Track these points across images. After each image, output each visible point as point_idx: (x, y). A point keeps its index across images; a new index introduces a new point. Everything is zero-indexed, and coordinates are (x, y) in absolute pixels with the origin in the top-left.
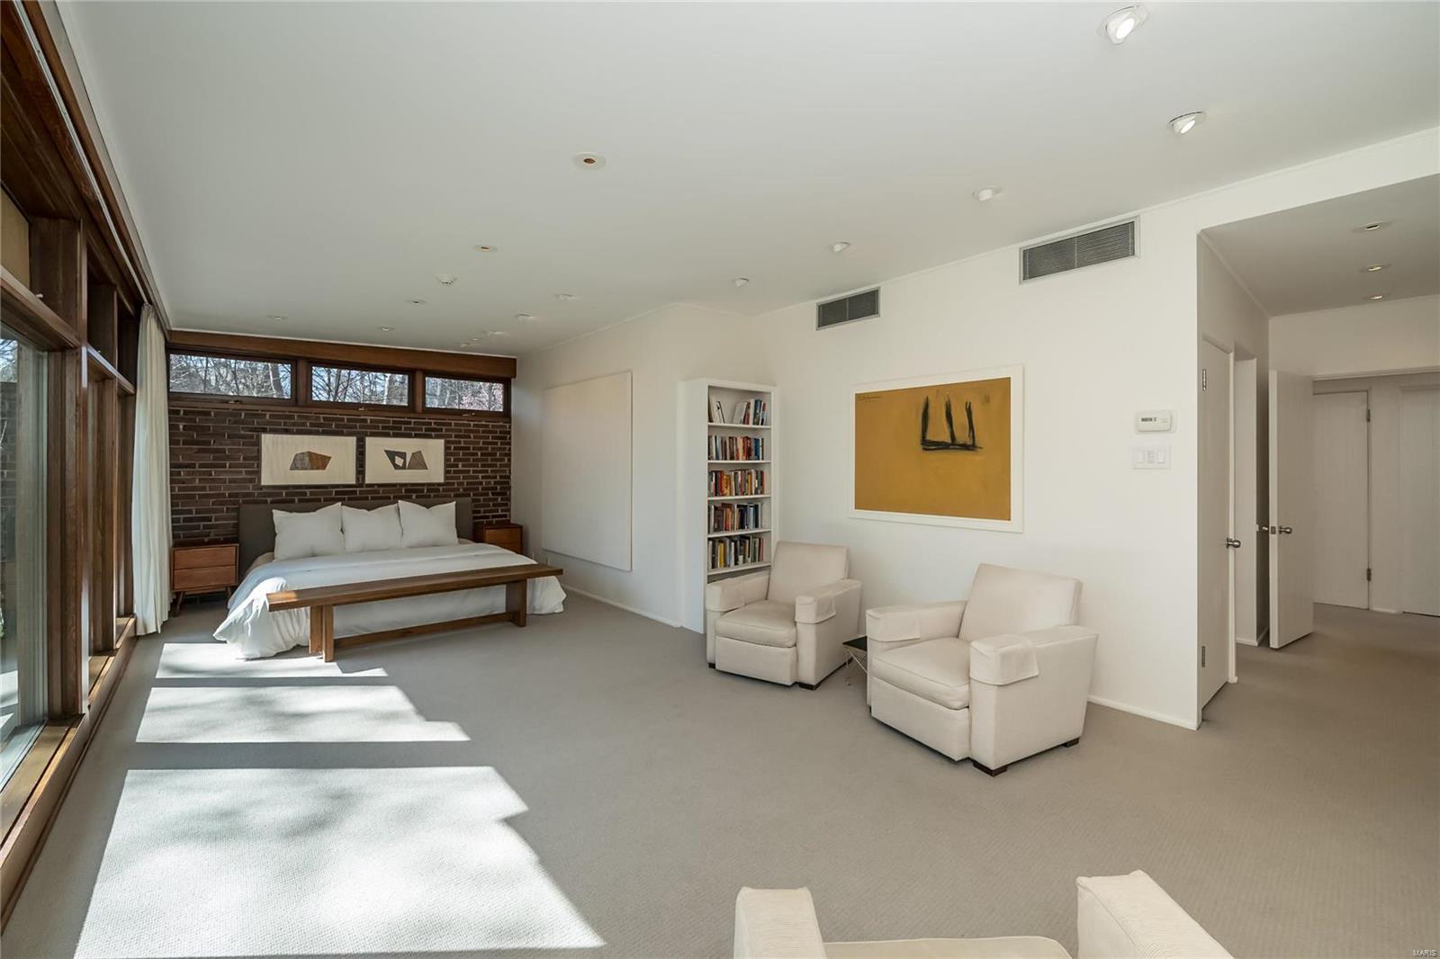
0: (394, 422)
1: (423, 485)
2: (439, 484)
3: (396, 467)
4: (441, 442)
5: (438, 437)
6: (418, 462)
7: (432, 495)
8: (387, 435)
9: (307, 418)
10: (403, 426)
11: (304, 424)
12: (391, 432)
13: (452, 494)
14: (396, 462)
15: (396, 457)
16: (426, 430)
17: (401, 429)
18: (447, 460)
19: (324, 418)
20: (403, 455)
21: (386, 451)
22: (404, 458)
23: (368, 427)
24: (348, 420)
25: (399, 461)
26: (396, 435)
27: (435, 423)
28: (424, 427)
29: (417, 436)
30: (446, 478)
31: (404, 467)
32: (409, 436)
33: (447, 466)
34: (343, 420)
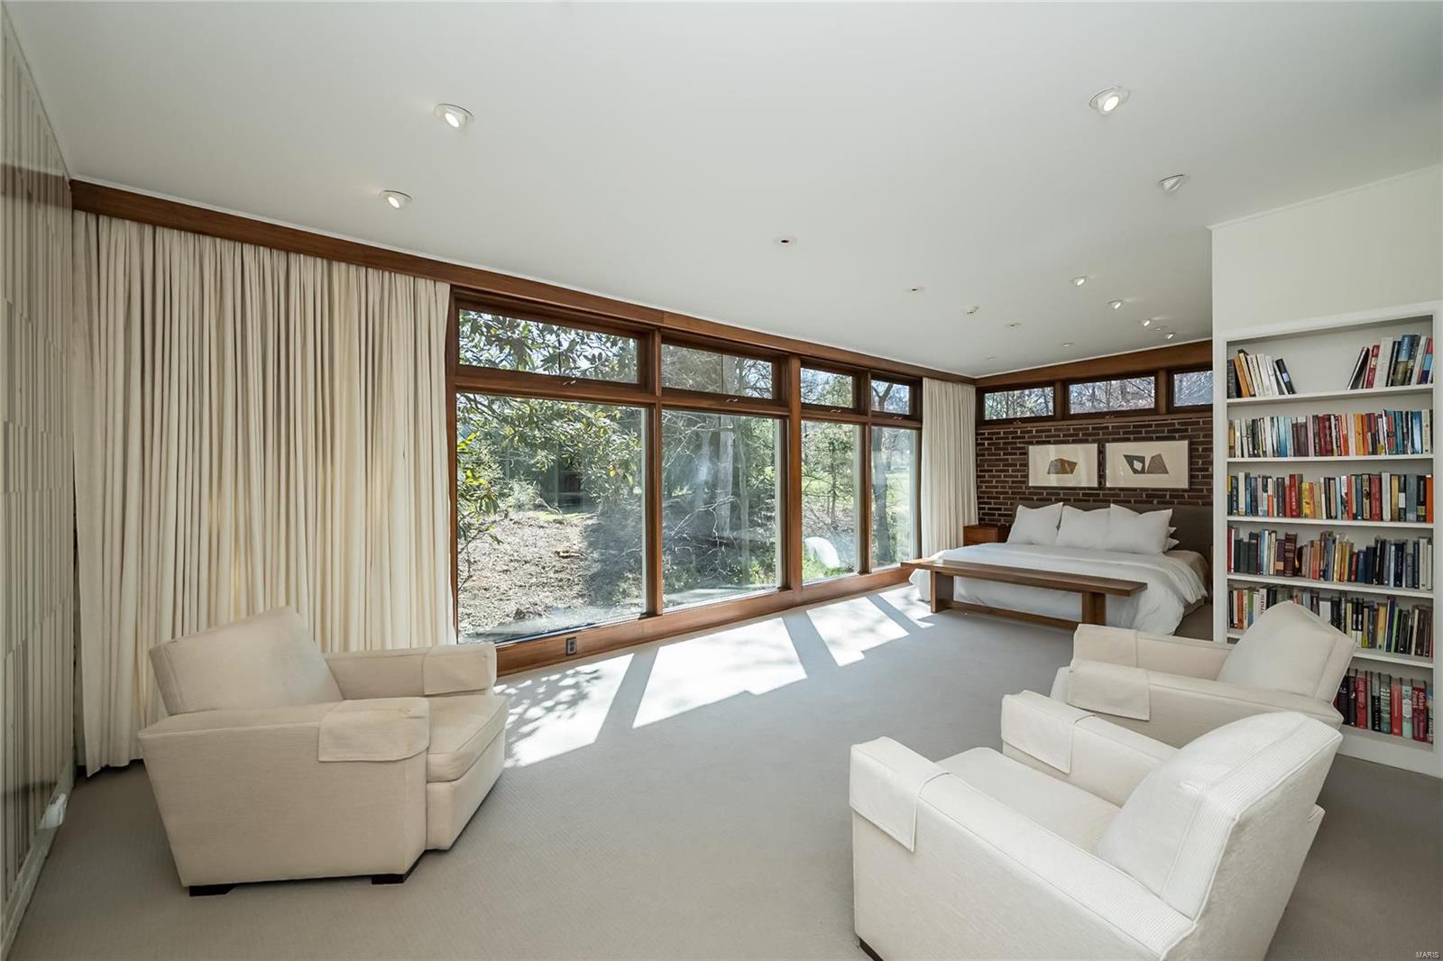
0: (1134, 426)
1: (1166, 490)
2: (1184, 490)
3: (1135, 471)
4: (1185, 443)
5: (1181, 438)
6: (1158, 466)
7: (1176, 501)
8: (1128, 440)
9: (1061, 430)
10: (1143, 430)
11: (1059, 436)
12: (1132, 437)
13: (1200, 502)
14: (1135, 467)
15: (1135, 462)
16: (1169, 431)
17: (1141, 433)
18: (1191, 463)
19: (1074, 429)
20: (1142, 460)
21: (1125, 456)
22: (1143, 462)
23: (1111, 434)
24: (1093, 428)
25: (1138, 465)
26: (1136, 440)
27: (1178, 423)
28: (1166, 429)
29: (1159, 439)
30: (1191, 483)
31: (1143, 471)
32: (1151, 439)
33: (1191, 470)
34: (1088, 429)
